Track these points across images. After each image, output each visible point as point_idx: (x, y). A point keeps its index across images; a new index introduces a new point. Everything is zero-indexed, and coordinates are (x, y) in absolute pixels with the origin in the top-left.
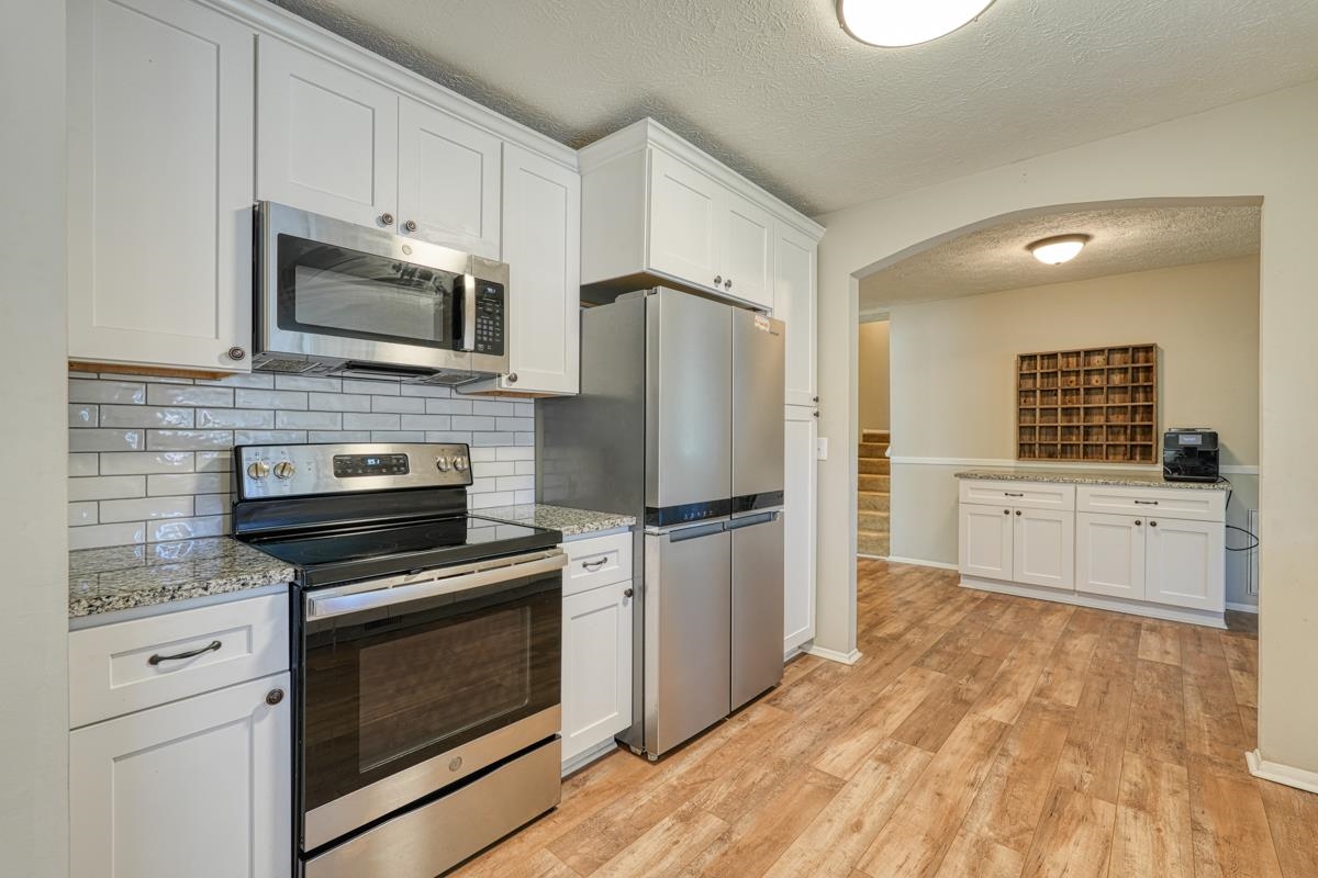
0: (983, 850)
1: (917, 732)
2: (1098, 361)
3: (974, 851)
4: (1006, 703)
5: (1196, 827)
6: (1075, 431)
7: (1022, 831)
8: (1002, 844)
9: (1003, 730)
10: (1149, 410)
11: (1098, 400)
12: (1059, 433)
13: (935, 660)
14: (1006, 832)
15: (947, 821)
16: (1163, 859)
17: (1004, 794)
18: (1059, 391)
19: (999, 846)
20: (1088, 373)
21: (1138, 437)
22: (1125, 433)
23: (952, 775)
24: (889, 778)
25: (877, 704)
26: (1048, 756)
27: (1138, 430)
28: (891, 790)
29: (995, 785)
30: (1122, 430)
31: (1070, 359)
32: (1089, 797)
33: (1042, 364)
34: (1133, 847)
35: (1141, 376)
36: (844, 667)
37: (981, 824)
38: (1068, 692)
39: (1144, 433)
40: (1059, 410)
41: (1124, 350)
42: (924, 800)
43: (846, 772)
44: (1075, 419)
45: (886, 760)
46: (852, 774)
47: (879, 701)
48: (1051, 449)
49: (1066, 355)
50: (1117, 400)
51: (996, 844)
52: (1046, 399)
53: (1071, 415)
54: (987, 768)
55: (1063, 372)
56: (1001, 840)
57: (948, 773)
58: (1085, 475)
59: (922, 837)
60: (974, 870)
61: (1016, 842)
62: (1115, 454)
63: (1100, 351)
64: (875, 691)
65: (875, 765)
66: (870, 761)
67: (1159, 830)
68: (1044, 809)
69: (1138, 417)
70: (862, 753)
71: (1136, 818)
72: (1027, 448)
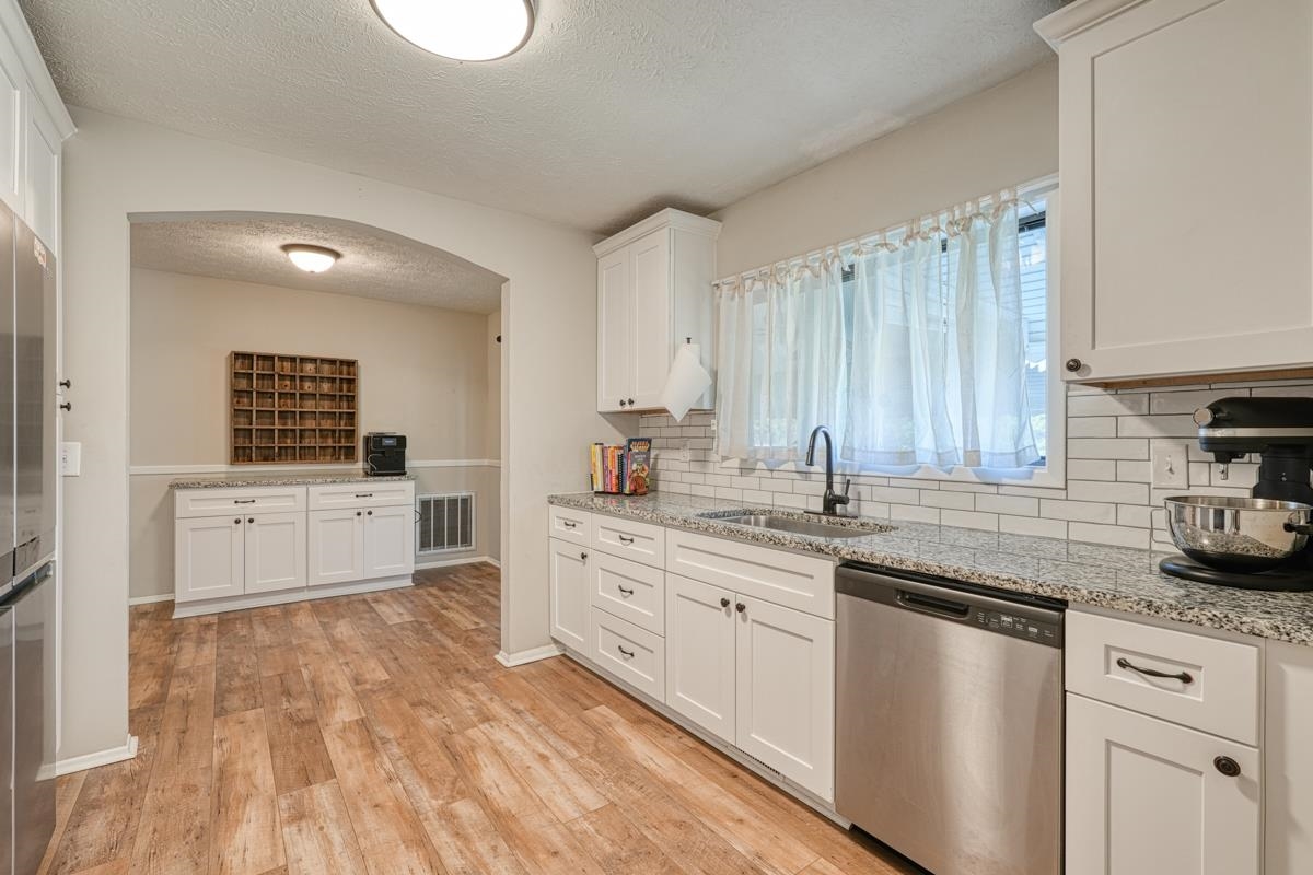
0: (448, 817)
1: (298, 773)
2: (309, 368)
3: (444, 822)
4: (341, 702)
5: (518, 712)
6: (290, 434)
7: (454, 784)
8: (453, 802)
9: (363, 725)
10: (351, 417)
11: (309, 406)
12: (276, 435)
13: (234, 701)
14: (447, 793)
15: (405, 819)
16: (524, 741)
17: (417, 769)
18: (276, 394)
19: (453, 805)
20: (302, 378)
21: (343, 440)
22: (333, 436)
23: (368, 784)
24: (321, 828)
25: (223, 774)
26: (413, 724)
27: (343, 433)
28: (336, 837)
29: (405, 767)
30: (330, 433)
31: (285, 364)
32: (461, 732)
33: (257, 364)
34: (507, 744)
35: (345, 386)
36: (127, 765)
37: (427, 801)
38: (374, 670)
39: (347, 437)
40: (276, 413)
41: (332, 362)
42: (370, 819)
43: (273, 858)
44: (289, 422)
45: (299, 816)
46: (282, 853)
47: (222, 772)
48: (267, 452)
49: (282, 358)
50: (326, 406)
51: (449, 806)
52: (260, 401)
53: (286, 418)
54: (386, 759)
55: (279, 375)
56: (450, 800)
57: (364, 784)
58: (316, 475)
59: (403, 847)
60: (458, 834)
61: (458, 793)
62: (324, 455)
63: (313, 360)
64: (204, 764)
65: (294, 828)
66: (286, 830)
67: (507, 726)
68: (448, 758)
69: (343, 423)
70: (269, 829)
71: (492, 727)
72: (240, 451)
